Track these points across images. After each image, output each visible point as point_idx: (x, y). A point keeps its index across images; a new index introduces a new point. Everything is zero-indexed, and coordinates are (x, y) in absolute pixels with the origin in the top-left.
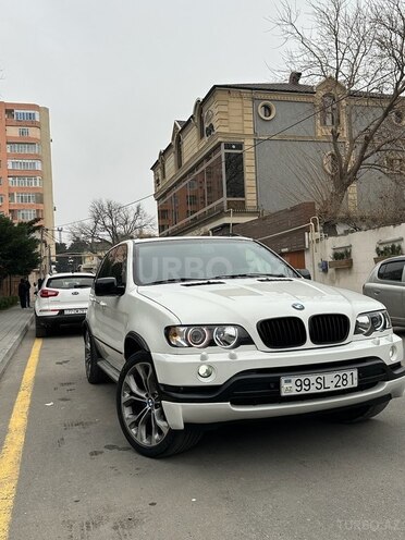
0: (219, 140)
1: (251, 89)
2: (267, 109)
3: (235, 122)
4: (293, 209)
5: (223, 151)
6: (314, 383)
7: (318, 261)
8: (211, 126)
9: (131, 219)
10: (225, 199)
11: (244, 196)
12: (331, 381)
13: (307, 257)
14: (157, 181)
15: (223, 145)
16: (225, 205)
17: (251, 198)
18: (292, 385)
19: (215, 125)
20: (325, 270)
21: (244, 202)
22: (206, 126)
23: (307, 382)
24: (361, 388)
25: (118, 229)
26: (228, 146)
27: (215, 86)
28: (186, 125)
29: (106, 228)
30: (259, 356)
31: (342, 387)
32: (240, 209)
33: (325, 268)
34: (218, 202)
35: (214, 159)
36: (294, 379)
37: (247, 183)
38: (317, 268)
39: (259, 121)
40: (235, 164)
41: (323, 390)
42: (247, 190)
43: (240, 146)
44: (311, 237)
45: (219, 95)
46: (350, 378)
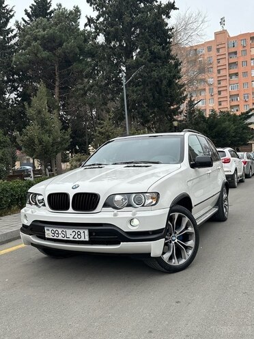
6: (61, 233)
12: (70, 234)
18: (50, 232)
23: (57, 232)
31: (78, 239)
41: (65, 238)
46: (82, 235)
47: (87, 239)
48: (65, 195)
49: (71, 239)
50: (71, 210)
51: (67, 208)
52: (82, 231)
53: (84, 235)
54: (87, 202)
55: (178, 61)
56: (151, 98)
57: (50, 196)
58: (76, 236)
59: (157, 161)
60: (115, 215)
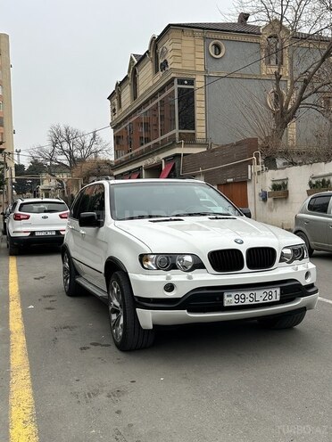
0: (173, 75)
1: (203, 29)
2: (217, 47)
3: (187, 59)
4: (238, 144)
5: (176, 86)
6: (247, 298)
7: (258, 191)
8: (166, 62)
9: (88, 144)
10: (176, 131)
11: (194, 129)
12: (260, 296)
13: (250, 187)
14: (114, 111)
15: (176, 80)
16: (177, 136)
17: (200, 131)
18: (232, 298)
19: (170, 61)
20: (265, 200)
21: (194, 134)
22: (161, 61)
23: (243, 297)
24: (282, 302)
25: (75, 153)
26: (181, 82)
27: (170, 25)
28: (142, 59)
29: (63, 152)
30: (208, 277)
31: (268, 301)
32: (190, 140)
33: (264, 197)
34: (171, 133)
35: (167, 92)
36: (233, 294)
37: (197, 116)
38: (257, 197)
39: (210, 60)
40: (187, 98)
41: (254, 302)
42: (198, 123)
43: (191, 82)
44: (253, 169)
45: (173, 33)
47: (278, 299)
49: (261, 301)
50: (245, 268)
52: (273, 291)
53: (276, 294)
58: (267, 298)
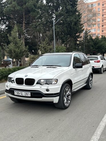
12: (24, 94)
31: (26, 96)
36: (16, 92)
41: (22, 95)
46: (28, 94)
47: (30, 96)
48: (22, 79)
49: (24, 95)
50: (24, 85)
51: (23, 84)
52: (28, 93)
53: (29, 94)
54: (30, 82)
55: (80, 13)
56: (66, 31)
57: (16, 79)
58: (26, 95)
59: (59, 65)
60: (41, 87)
